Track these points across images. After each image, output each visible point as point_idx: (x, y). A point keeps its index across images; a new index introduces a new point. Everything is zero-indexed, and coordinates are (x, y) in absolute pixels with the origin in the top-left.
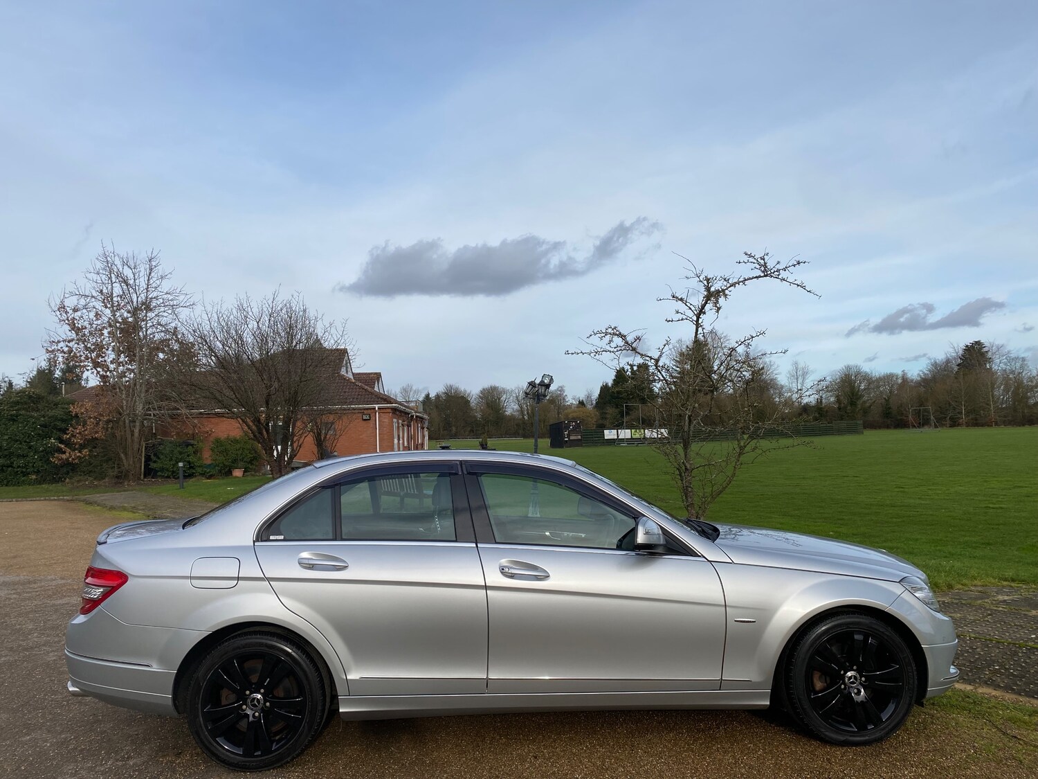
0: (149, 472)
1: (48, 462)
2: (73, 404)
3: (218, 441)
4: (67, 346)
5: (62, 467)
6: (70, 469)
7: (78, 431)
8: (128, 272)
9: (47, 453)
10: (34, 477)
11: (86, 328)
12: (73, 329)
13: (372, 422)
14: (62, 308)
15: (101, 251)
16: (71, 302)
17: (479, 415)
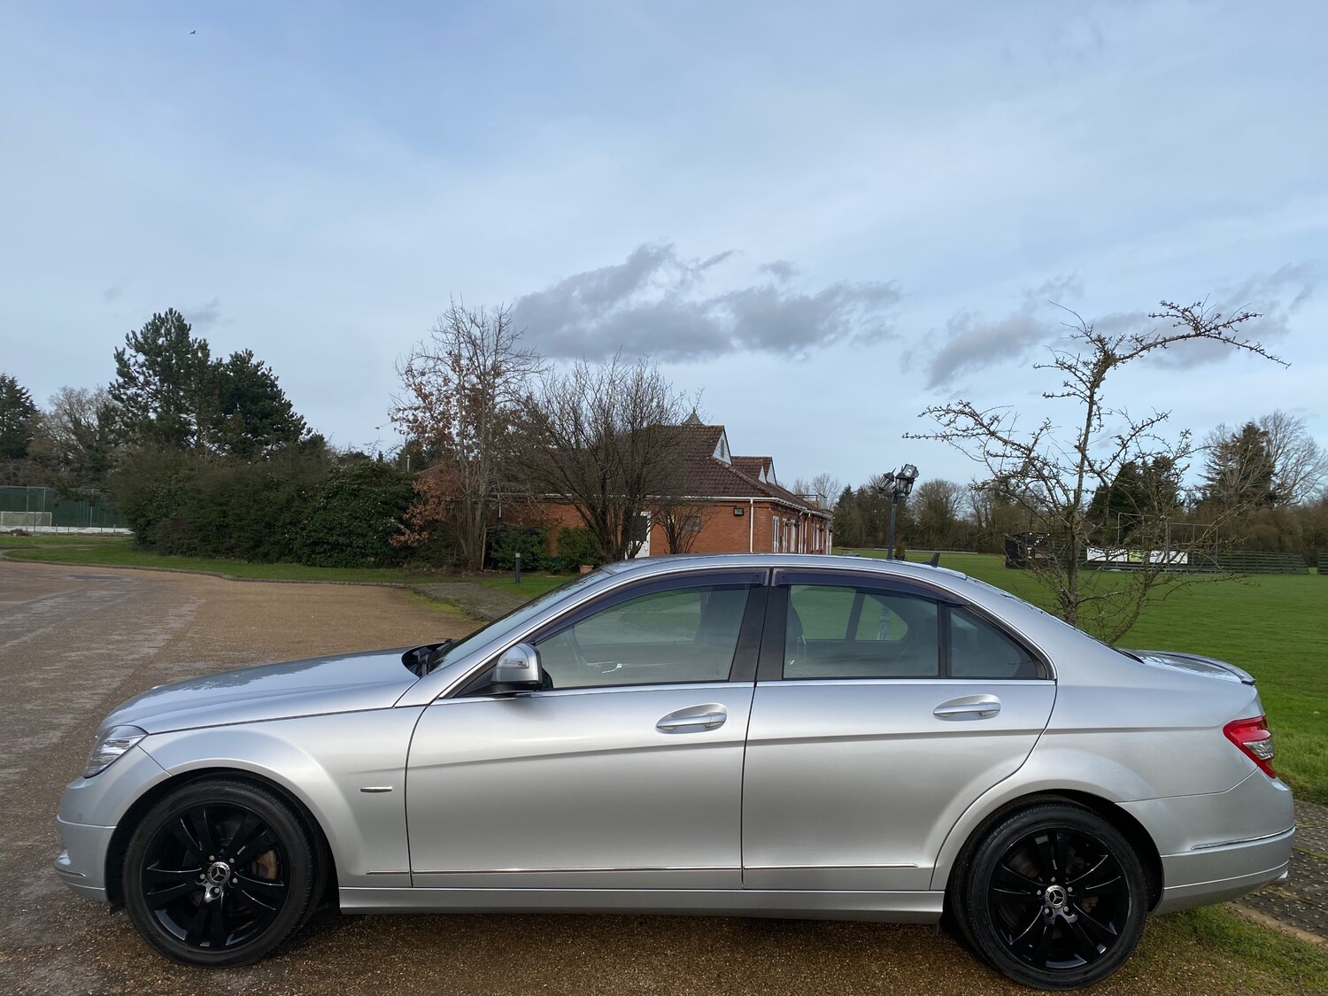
0: (491, 563)
1: (386, 544)
2: (416, 480)
3: (566, 530)
4: (413, 414)
5: (401, 550)
6: (408, 552)
7: (418, 511)
8: (476, 332)
9: (386, 534)
10: (373, 559)
11: (433, 395)
12: (419, 395)
13: (745, 518)
14: (410, 371)
15: (449, 307)
16: (418, 364)
17: (917, 519)
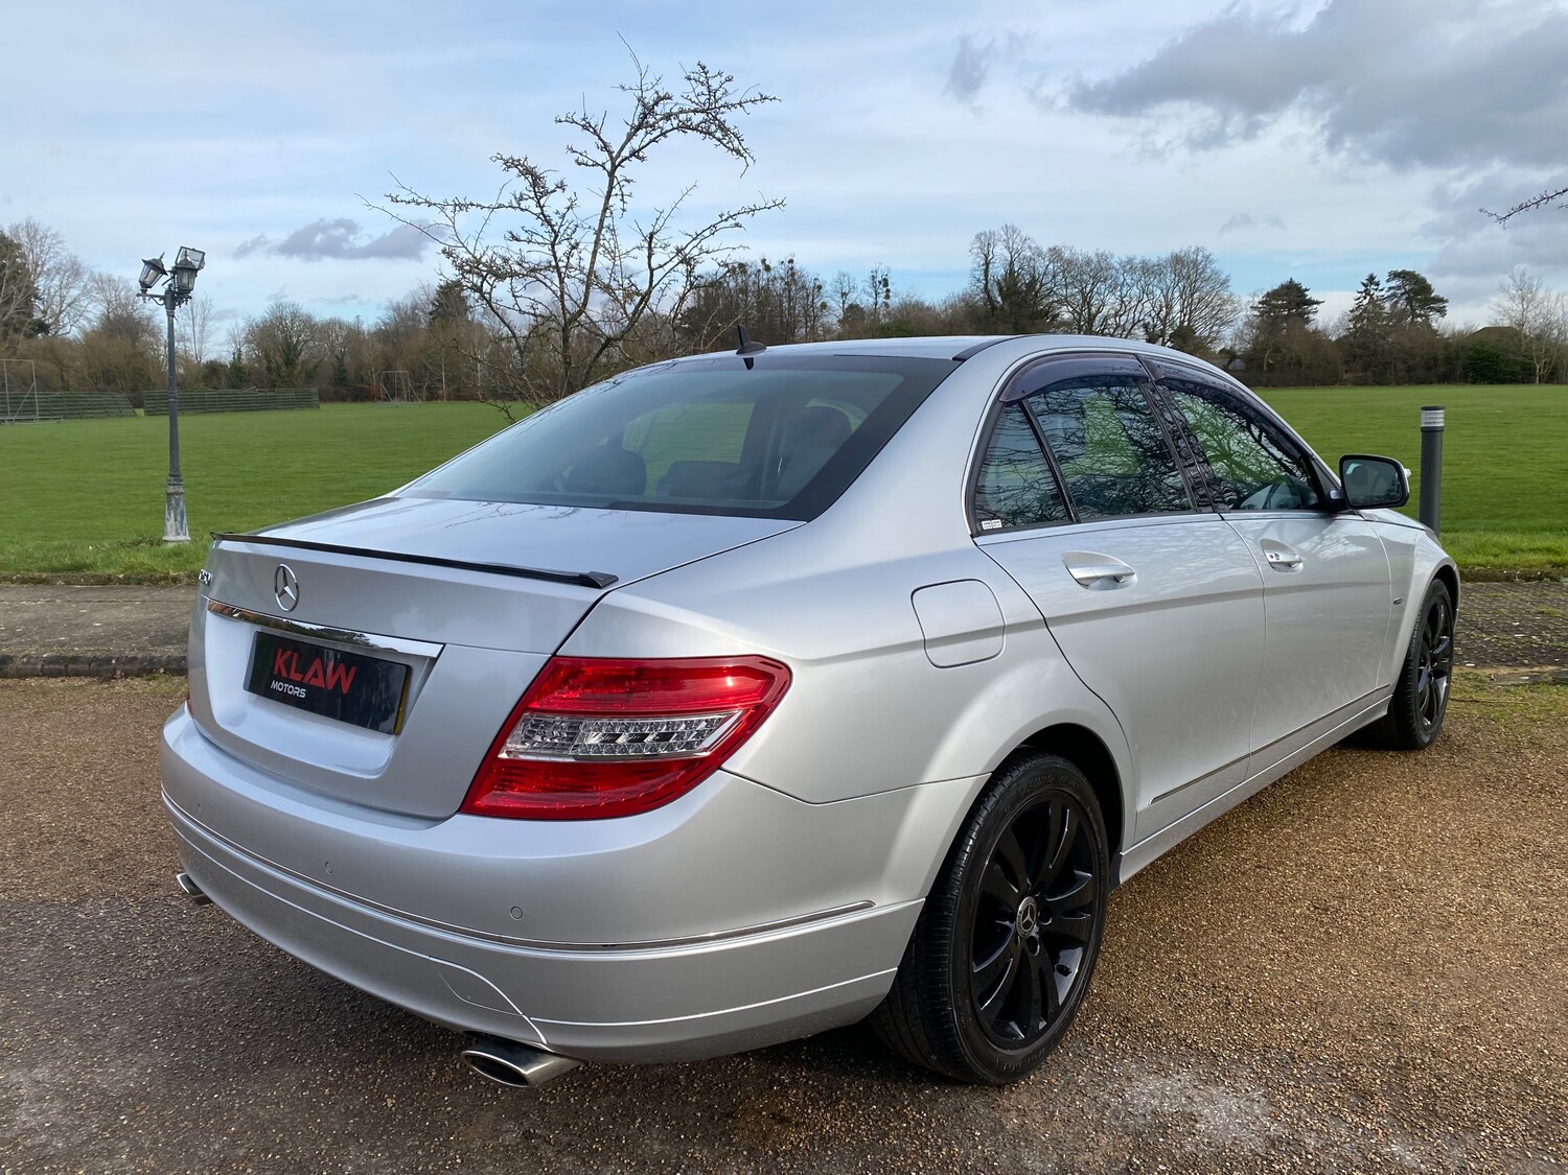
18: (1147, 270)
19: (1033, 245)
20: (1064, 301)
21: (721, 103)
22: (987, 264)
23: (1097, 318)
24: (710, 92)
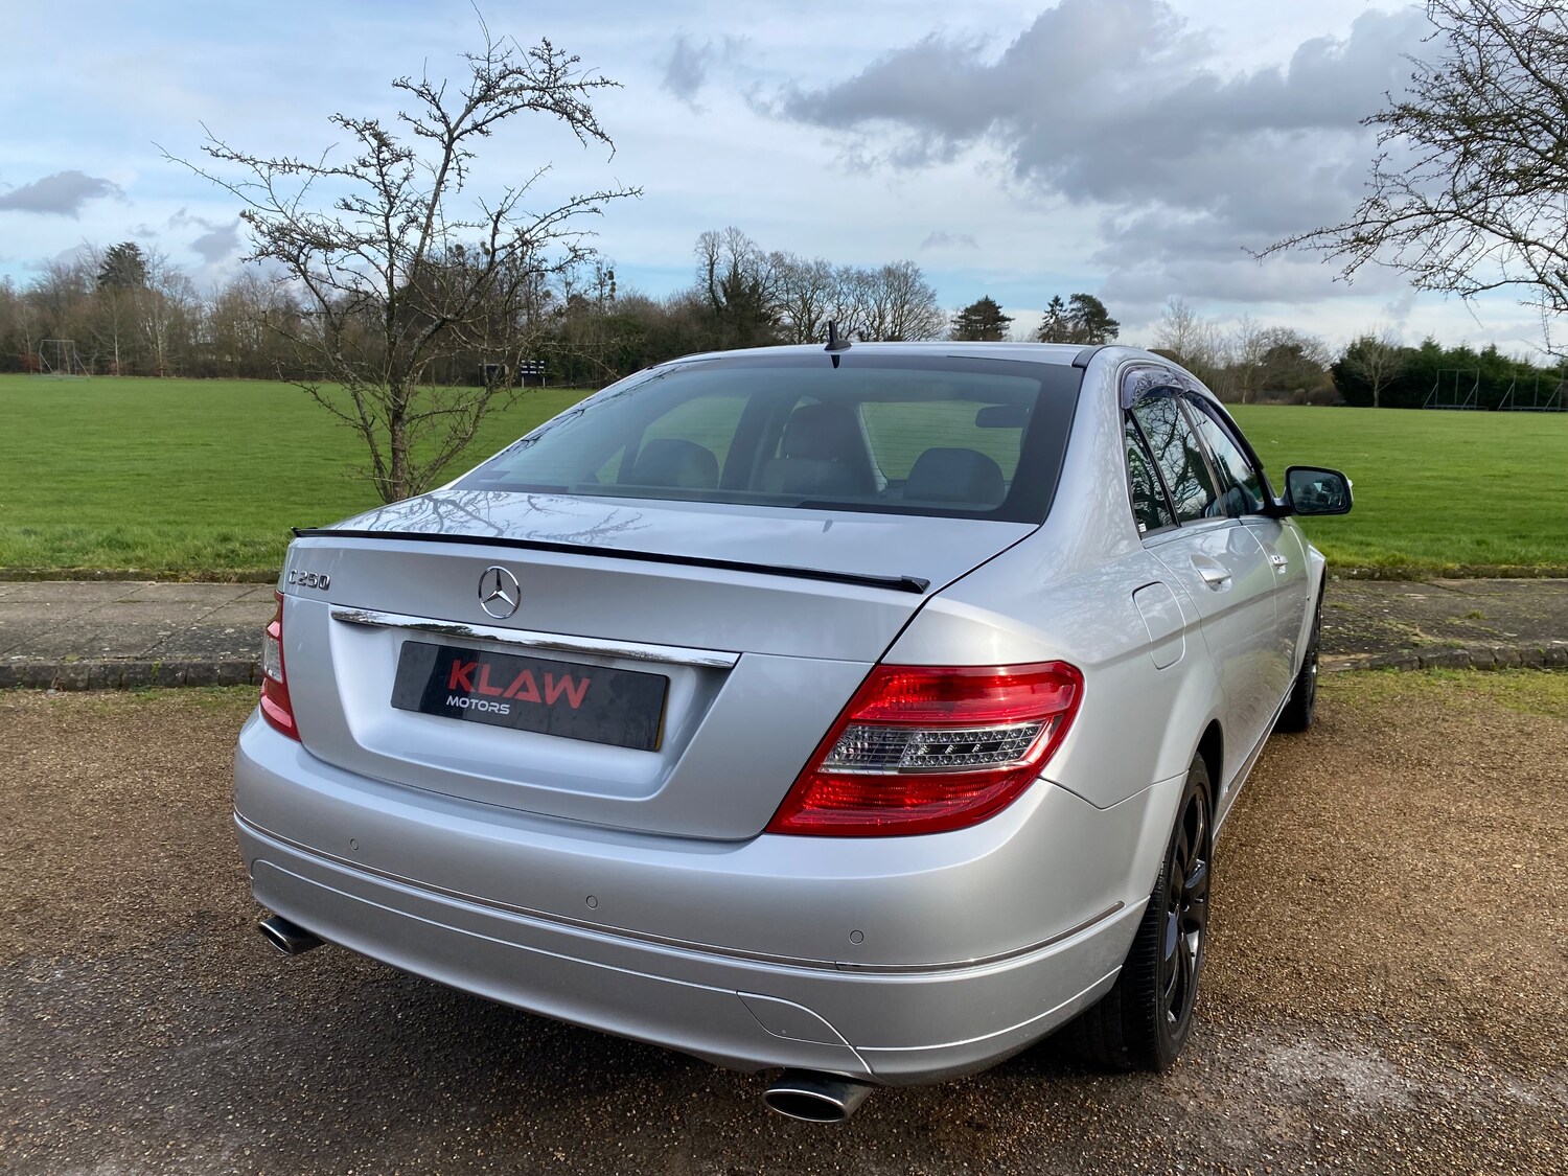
18: (863, 280)
19: (756, 249)
20: (786, 306)
21: (559, 83)
22: (712, 264)
23: (817, 325)
24: (551, 69)
